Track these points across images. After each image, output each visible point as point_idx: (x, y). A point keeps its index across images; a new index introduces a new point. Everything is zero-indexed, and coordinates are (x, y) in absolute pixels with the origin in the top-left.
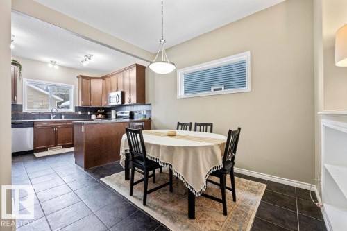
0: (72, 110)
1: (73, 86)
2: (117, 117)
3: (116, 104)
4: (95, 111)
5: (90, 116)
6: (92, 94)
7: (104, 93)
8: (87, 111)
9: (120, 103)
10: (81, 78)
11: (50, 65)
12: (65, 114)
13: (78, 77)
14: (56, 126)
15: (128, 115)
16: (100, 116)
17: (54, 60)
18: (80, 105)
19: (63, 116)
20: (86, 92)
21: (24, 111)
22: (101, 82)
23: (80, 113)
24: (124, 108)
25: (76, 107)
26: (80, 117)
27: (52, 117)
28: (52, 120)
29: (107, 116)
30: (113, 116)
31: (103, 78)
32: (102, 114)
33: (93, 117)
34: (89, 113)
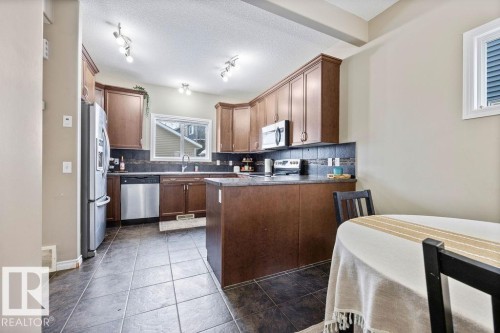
0: (208, 159)
1: (210, 121)
2: (274, 171)
3: (274, 145)
4: (239, 159)
5: (232, 169)
6: (236, 132)
7: (254, 129)
8: (228, 160)
9: (282, 143)
10: (220, 108)
11: (181, 90)
12: (198, 164)
13: (216, 107)
14: (186, 183)
15: (297, 166)
16: (246, 168)
17: (186, 82)
18: (219, 151)
19: (197, 168)
20: (227, 130)
21: (152, 160)
22: (248, 110)
23: (218, 163)
24: (288, 153)
25: (213, 154)
26: (218, 168)
27: (183, 168)
28: (183, 173)
29: (256, 169)
30: (267, 169)
31: (252, 104)
32: (250, 164)
33: (236, 169)
34: (231, 163)
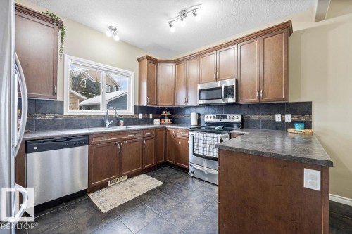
0: (130, 111)
1: (133, 73)
4: (158, 112)
5: (152, 121)
6: (160, 87)
8: (148, 113)
10: (146, 62)
11: (109, 33)
13: (140, 60)
15: (238, 121)
16: (167, 120)
17: (114, 24)
18: (144, 103)
19: (122, 122)
20: (152, 84)
21: (65, 113)
22: (172, 67)
23: (140, 116)
25: (136, 107)
26: (140, 121)
27: (108, 123)
30: (194, 121)
31: (176, 62)
32: (169, 117)
34: (151, 116)
